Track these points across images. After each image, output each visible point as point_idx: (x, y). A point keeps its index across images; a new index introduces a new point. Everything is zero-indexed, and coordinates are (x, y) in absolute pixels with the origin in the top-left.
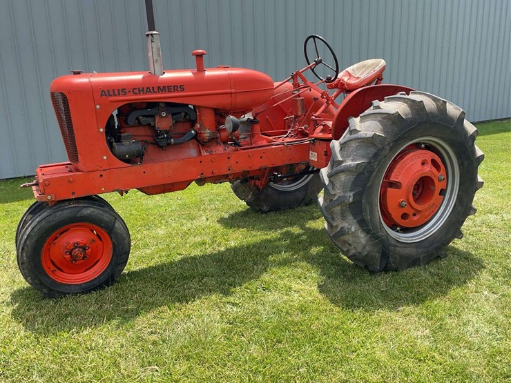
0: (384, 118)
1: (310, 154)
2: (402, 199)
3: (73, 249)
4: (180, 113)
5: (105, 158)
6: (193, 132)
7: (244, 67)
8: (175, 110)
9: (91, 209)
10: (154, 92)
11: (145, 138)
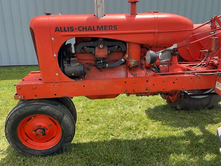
4: (115, 46)
5: (57, 74)
6: (123, 60)
7: (171, 13)
8: (110, 44)
9: (48, 107)
10: (94, 30)
11: (89, 62)
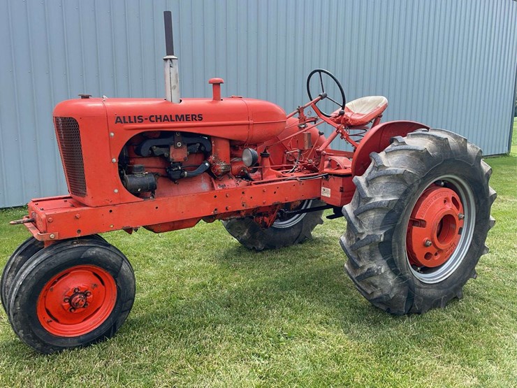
0: (412, 154)
1: (322, 190)
2: (427, 238)
3: (73, 296)
4: (195, 144)
5: (116, 191)
6: (207, 164)
8: (191, 141)
9: (97, 249)
10: (172, 121)
11: (154, 171)
